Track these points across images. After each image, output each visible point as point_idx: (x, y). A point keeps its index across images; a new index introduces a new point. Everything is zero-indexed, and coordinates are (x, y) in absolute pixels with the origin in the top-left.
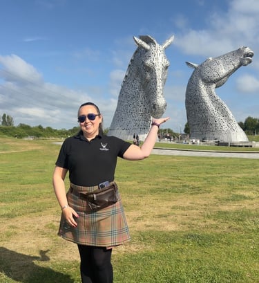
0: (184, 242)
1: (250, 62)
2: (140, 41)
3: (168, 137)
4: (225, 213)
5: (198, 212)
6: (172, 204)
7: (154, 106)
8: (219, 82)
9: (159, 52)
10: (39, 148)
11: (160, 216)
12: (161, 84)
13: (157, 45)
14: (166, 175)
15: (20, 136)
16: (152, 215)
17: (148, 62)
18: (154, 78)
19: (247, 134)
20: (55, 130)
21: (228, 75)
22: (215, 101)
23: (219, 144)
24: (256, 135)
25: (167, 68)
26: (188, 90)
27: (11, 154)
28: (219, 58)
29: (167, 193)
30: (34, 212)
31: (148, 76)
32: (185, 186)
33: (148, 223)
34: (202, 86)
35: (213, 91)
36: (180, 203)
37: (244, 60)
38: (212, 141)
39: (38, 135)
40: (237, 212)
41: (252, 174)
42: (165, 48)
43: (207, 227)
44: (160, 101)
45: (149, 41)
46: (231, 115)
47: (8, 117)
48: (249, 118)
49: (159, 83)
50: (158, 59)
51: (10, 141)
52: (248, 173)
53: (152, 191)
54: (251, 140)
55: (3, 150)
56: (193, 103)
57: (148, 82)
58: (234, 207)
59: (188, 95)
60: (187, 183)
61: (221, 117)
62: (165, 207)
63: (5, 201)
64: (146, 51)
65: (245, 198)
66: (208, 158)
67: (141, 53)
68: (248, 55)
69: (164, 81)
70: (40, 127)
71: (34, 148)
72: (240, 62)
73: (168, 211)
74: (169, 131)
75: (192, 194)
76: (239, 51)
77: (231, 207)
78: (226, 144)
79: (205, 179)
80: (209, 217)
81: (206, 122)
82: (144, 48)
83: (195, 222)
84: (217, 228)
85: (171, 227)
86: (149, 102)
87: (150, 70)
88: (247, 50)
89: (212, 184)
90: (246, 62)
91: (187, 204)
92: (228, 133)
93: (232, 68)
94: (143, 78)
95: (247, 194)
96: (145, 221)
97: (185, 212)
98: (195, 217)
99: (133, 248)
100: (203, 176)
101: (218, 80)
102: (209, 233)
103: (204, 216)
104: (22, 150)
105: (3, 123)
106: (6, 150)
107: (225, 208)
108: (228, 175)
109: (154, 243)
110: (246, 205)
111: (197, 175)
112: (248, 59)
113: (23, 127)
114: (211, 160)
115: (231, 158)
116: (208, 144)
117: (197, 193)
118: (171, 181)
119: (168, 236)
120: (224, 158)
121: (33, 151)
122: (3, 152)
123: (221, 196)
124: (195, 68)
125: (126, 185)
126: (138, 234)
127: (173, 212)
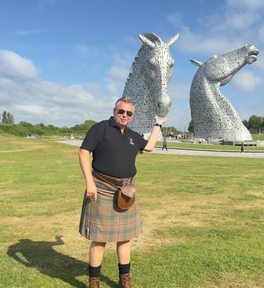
0: (210, 236)
1: (255, 60)
2: (145, 39)
3: (172, 136)
4: (241, 211)
5: (216, 210)
6: (190, 203)
7: (159, 105)
8: (223, 81)
9: (164, 50)
10: (44, 147)
11: (183, 214)
12: (165, 83)
13: (162, 43)
14: (178, 175)
15: (22, 134)
16: (175, 213)
17: (153, 60)
18: (159, 76)
19: (251, 132)
20: (57, 128)
21: (233, 73)
22: (219, 99)
23: (223, 143)
24: (260, 134)
25: (172, 66)
26: (193, 88)
27: (17, 153)
28: (223, 56)
29: (183, 193)
30: (68, 210)
31: (153, 74)
32: (198, 186)
33: (174, 220)
34: (207, 85)
35: (217, 89)
36: (197, 203)
37: (249, 58)
38: (217, 140)
39: (40, 134)
40: (251, 211)
41: (260, 175)
42: (170, 46)
43: (226, 223)
44: (165, 99)
45: (154, 39)
46: (236, 114)
47: (8, 115)
48: (253, 117)
49: (164, 82)
50: (163, 57)
51: (14, 140)
52: (255, 173)
53: (169, 192)
54: (255, 139)
55: (8, 149)
56: (198, 101)
57: (152, 80)
58: (248, 206)
59: (192, 94)
60: (200, 184)
61: (226, 116)
62: (185, 206)
63: (36, 201)
64: (151, 48)
65: (256, 198)
66: (214, 158)
67: (145, 51)
68: (253, 53)
69: (169, 79)
70: (42, 125)
71: (39, 147)
72: (245, 61)
73: (189, 209)
74: (173, 129)
75: (206, 194)
76: (244, 49)
77: (245, 206)
78: (230, 143)
79: (215, 179)
80: (227, 215)
81: (211, 121)
82: (149, 46)
83: (215, 219)
84: (236, 224)
85: (195, 224)
86: (154, 101)
87: (155, 68)
88: (252, 48)
89: (224, 185)
90: (251, 60)
91: (205, 203)
92: (232, 132)
93: (236, 66)
94: (147, 76)
95: (257, 194)
96: (170, 218)
97: (205, 211)
98: (214, 215)
99: (167, 241)
100: (213, 176)
101: (222, 78)
102: (229, 229)
103: (222, 214)
104: (28, 149)
105: (3, 121)
106: (11, 149)
107: (239, 207)
108: (237, 175)
109: (184, 237)
110: (258, 204)
111: (207, 175)
112: (253, 58)
113: (24, 124)
114: (217, 160)
115: (237, 158)
116: (213, 143)
117: (211, 193)
118: (184, 181)
119: (195, 231)
120: (230, 158)
121: (38, 150)
122: (9, 151)
123: (233, 196)
124: (200, 66)
125: (142, 186)
126: (168, 230)
127: (193, 210)
